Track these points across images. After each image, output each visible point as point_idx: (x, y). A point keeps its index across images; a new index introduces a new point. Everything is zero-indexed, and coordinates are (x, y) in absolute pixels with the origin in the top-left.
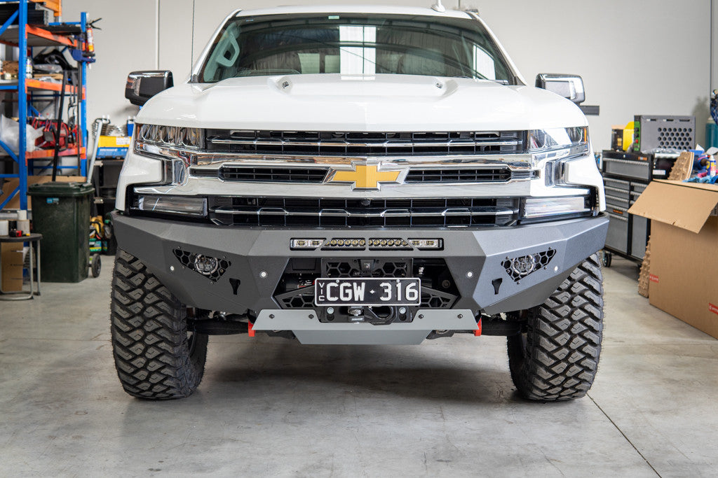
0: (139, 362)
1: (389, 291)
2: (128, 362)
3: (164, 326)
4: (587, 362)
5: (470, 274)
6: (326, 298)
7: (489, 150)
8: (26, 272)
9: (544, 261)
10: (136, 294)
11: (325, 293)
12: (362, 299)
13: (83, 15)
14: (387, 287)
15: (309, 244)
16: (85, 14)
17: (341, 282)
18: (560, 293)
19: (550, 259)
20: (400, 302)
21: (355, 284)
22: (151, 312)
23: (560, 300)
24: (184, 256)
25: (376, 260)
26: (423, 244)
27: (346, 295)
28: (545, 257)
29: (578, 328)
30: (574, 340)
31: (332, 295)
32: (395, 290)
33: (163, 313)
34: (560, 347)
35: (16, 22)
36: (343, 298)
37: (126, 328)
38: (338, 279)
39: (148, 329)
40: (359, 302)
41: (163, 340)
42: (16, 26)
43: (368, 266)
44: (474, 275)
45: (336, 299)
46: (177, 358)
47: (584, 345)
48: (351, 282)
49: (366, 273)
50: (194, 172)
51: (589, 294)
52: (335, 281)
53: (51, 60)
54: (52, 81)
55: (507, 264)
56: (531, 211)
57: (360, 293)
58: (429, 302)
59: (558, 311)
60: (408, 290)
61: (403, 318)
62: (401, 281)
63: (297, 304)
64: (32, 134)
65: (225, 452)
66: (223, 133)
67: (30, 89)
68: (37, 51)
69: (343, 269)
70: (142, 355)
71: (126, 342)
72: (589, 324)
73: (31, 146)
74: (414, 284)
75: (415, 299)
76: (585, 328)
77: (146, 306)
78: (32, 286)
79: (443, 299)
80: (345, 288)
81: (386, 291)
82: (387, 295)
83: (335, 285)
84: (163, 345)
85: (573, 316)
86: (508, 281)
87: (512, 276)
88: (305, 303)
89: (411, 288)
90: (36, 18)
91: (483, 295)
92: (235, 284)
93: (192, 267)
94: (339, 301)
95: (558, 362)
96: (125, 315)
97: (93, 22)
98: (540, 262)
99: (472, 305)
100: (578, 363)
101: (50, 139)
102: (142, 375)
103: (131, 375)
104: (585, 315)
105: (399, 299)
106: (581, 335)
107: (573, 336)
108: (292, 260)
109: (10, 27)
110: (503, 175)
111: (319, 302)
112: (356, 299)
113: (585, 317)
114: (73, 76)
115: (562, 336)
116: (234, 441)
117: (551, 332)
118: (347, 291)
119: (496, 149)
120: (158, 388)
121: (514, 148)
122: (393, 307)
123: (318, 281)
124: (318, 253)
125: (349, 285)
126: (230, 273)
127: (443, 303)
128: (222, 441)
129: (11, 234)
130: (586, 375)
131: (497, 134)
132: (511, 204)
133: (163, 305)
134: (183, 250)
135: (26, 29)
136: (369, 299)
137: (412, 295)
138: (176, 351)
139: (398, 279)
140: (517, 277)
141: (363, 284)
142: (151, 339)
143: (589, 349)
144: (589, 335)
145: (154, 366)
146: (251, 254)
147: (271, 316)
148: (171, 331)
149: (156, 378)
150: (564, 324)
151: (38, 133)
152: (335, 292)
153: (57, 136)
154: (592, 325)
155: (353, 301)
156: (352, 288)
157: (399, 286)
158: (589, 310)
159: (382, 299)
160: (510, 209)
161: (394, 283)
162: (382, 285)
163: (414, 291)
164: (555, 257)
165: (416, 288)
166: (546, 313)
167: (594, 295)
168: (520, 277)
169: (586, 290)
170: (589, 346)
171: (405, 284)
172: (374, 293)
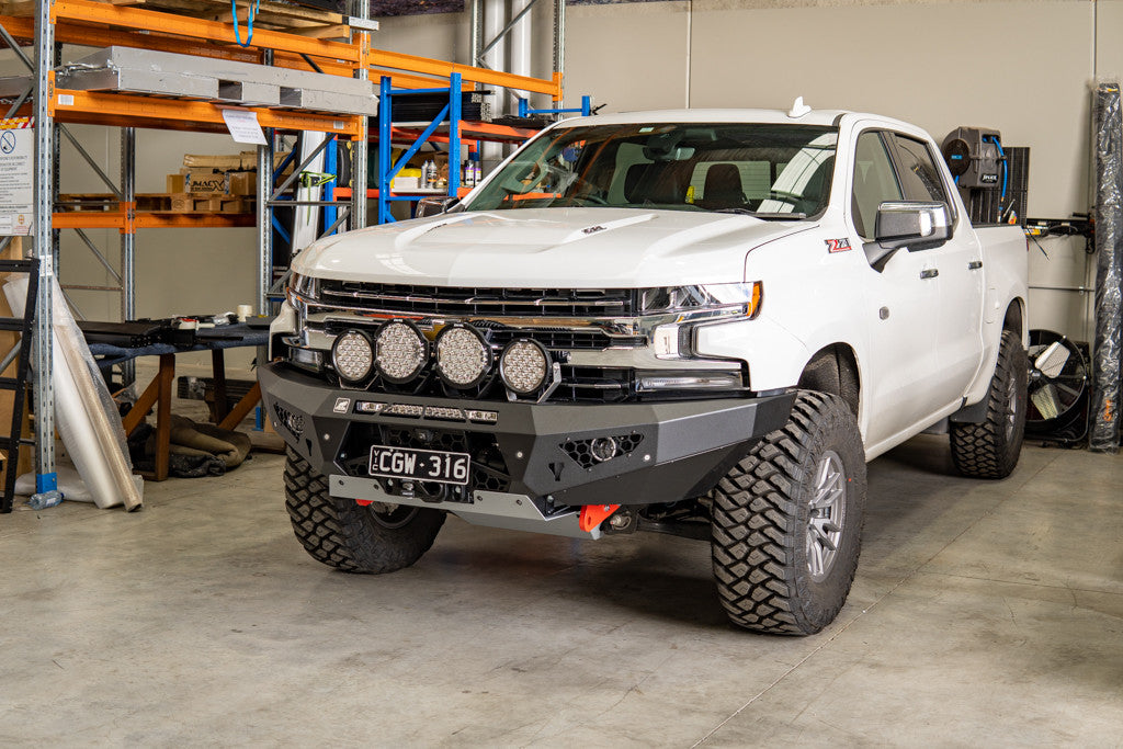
1: (437, 465)
2: (301, 525)
4: (775, 585)
5: (520, 455)
6: (378, 467)
9: (627, 446)
11: (378, 463)
12: (412, 472)
13: (585, 99)
14: (436, 461)
15: (377, 408)
16: (588, 97)
17: (395, 451)
18: (738, 492)
19: (635, 446)
20: (447, 479)
21: (407, 455)
23: (737, 500)
24: (281, 412)
25: (433, 430)
27: (397, 466)
28: (629, 442)
30: (752, 554)
31: (385, 466)
32: (443, 466)
36: (395, 470)
38: (392, 448)
40: (409, 475)
43: (423, 436)
44: (524, 456)
45: (388, 469)
47: (766, 562)
48: (404, 452)
49: (418, 444)
51: (774, 497)
52: (388, 450)
55: (569, 447)
57: (410, 465)
58: (486, 483)
59: (733, 514)
60: (457, 467)
61: (459, 499)
62: (451, 456)
69: (404, 436)
72: (770, 535)
74: (463, 461)
75: (462, 477)
76: (764, 540)
79: (500, 480)
80: (398, 458)
81: (435, 465)
82: (434, 470)
83: (389, 454)
85: (750, 524)
86: (573, 466)
87: (579, 461)
89: (460, 464)
91: (537, 480)
92: (309, 444)
93: (286, 424)
94: (391, 472)
95: (739, 580)
98: (621, 448)
100: (763, 585)
103: (307, 540)
104: (766, 523)
105: (447, 475)
106: (760, 548)
107: (751, 549)
108: (354, 424)
111: (373, 472)
112: (407, 472)
113: (766, 526)
115: (737, 547)
118: (399, 462)
122: (444, 484)
123: (374, 448)
124: (377, 418)
125: (401, 455)
127: (500, 485)
131: (603, 292)
135: (462, 126)
136: (418, 472)
137: (460, 472)
139: (448, 454)
140: (587, 464)
141: (414, 456)
143: (772, 568)
144: (771, 549)
145: (322, 531)
146: (323, 414)
147: (340, 482)
150: (740, 532)
152: (388, 462)
154: (774, 537)
155: (403, 473)
156: (403, 459)
157: (448, 461)
158: (771, 517)
159: (431, 473)
160: (619, 381)
161: (443, 458)
162: (432, 458)
163: (463, 468)
164: (643, 443)
165: (465, 464)
166: (720, 515)
167: (781, 499)
168: (591, 462)
169: (771, 491)
170: (771, 564)
171: (454, 459)
172: (424, 467)
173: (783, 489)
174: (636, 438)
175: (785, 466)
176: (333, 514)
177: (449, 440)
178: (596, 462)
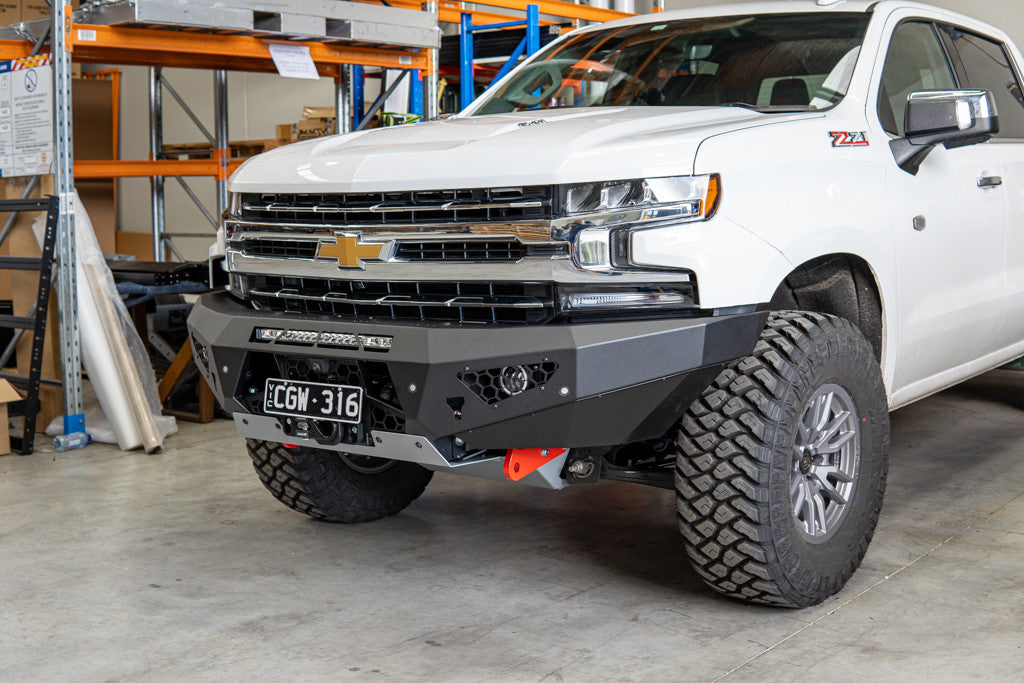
1: (329, 401)
5: (413, 388)
6: (273, 404)
9: (539, 377)
11: (273, 399)
12: (305, 409)
14: (328, 396)
17: (289, 385)
18: (703, 434)
19: (549, 376)
20: (339, 417)
21: (300, 389)
25: (332, 360)
27: (291, 402)
30: (719, 510)
31: (279, 402)
32: (336, 401)
36: (289, 407)
38: (286, 382)
40: (302, 412)
43: (317, 367)
44: (418, 389)
45: (281, 406)
48: (297, 386)
49: (314, 376)
51: (744, 440)
52: (282, 384)
55: (470, 379)
57: (302, 400)
58: (383, 421)
59: (696, 460)
60: (349, 403)
62: (343, 389)
69: (301, 368)
74: (355, 395)
75: (353, 414)
79: (397, 419)
80: (292, 393)
81: (327, 401)
82: (327, 407)
83: (283, 388)
85: (716, 473)
86: (474, 402)
87: (482, 395)
89: (353, 400)
91: (434, 418)
94: (285, 409)
98: (532, 379)
100: (734, 547)
105: (339, 413)
108: (252, 355)
111: (268, 409)
112: (300, 409)
113: (734, 476)
118: (292, 397)
122: (337, 422)
123: (270, 382)
124: (271, 347)
125: (294, 389)
127: (398, 425)
131: (521, 191)
132: (542, 293)
136: (313, 409)
137: (352, 409)
139: (340, 387)
140: (493, 399)
141: (307, 390)
143: (743, 527)
144: (741, 504)
146: (215, 342)
147: (245, 422)
150: (704, 483)
152: (282, 397)
155: (296, 410)
156: (296, 393)
157: (340, 395)
159: (323, 410)
160: (541, 299)
161: (335, 392)
162: (325, 393)
163: (354, 404)
164: (558, 373)
165: (356, 400)
166: (683, 462)
168: (496, 397)
169: (740, 433)
170: (741, 522)
171: (346, 393)
172: (316, 402)
173: (755, 430)
174: (549, 367)
175: (758, 403)
176: (289, 457)
177: (345, 371)
178: (504, 396)
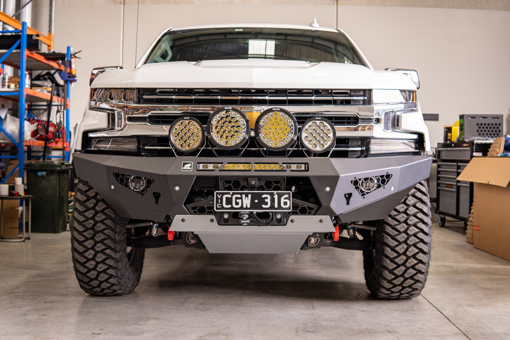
0: (91, 264)
1: (268, 201)
2: (83, 264)
3: (109, 237)
4: (420, 267)
5: (328, 189)
6: (222, 205)
7: (342, 103)
8: (21, 224)
9: (383, 182)
10: (89, 214)
11: (222, 202)
12: (249, 206)
13: (68, 48)
14: (267, 198)
15: (211, 167)
16: (70, 47)
17: (234, 194)
18: (398, 215)
19: (388, 181)
20: (276, 209)
21: (244, 196)
22: (100, 226)
23: (399, 219)
24: (121, 177)
25: (259, 178)
26: (294, 167)
27: (237, 203)
28: (384, 179)
29: (412, 240)
30: (410, 250)
31: (227, 204)
32: (273, 200)
33: (110, 228)
34: (399, 255)
35: (19, 47)
36: (234, 206)
37: (81, 239)
38: (231, 192)
39: (97, 239)
40: (247, 208)
41: (109, 247)
42: (18, 51)
43: (253, 183)
44: (331, 189)
45: (230, 206)
46: (118, 262)
47: (417, 253)
48: (241, 194)
49: (253, 188)
50: (130, 119)
51: (420, 215)
52: (229, 193)
53: (45, 79)
54: (44, 92)
55: (355, 183)
56: (374, 148)
57: (247, 202)
58: (298, 210)
59: (397, 227)
60: (283, 200)
61: (280, 222)
62: (278, 193)
63: (201, 211)
64: (29, 128)
65: (150, 325)
66: (152, 91)
67: (28, 96)
68: (36, 73)
69: (237, 184)
70: (93, 259)
71: (81, 249)
72: (420, 237)
73: (28, 135)
74: (287, 196)
75: (287, 206)
76: (417, 240)
77: (96, 223)
78: (25, 235)
79: (308, 208)
80: (237, 198)
81: (266, 200)
82: (266, 204)
83: (229, 196)
84: (108, 251)
85: (408, 232)
86: (356, 195)
87: (359, 192)
88: (207, 210)
89: (284, 199)
90: (33, 44)
91: (338, 205)
92: (157, 196)
93: (127, 186)
94: (232, 208)
95: (398, 266)
96: (81, 229)
97: (76, 53)
98: (380, 183)
99: (330, 212)
100: (413, 267)
101: (42, 133)
102: (93, 274)
103: (85, 274)
104: (418, 230)
105: (276, 206)
106: (415, 245)
107: (409, 246)
108: (199, 178)
109: (14, 51)
110: (353, 120)
111: (217, 209)
112: (245, 206)
113: (418, 232)
114: (60, 91)
115: (401, 246)
116: (156, 319)
117: (393, 243)
118: (238, 201)
119: (348, 102)
120: (105, 285)
121: (361, 102)
122: (272, 212)
123: (217, 193)
124: (217, 173)
125: (239, 196)
126: (153, 188)
127: (308, 211)
128: (149, 319)
129: (11, 194)
130: (419, 277)
131: (349, 92)
132: (359, 143)
133: (108, 222)
134: (120, 173)
135: (26, 53)
136: (253, 205)
137: (285, 203)
138: (118, 256)
139: (275, 192)
140: (363, 194)
141: (250, 196)
142: (100, 247)
143: (421, 256)
144: (421, 245)
145: (101, 267)
146: (169, 173)
147: (183, 220)
148: (114, 241)
149: (103, 277)
150: (402, 237)
151: (34, 127)
152: (229, 201)
153: (47, 131)
154: (423, 238)
155: (242, 208)
156: (241, 198)
157: (276, 197)
158: (420, 227)
159: (264, 206)
161: (272, 195)
162: (263, 196)
163: (287, 201)
164: (391, 179)
165: (288, 198)
167: (424, 216)
168: (365, 192)
169: (418, 212)
170: (421, 254)
171: (280, 196)
172: (258, 202)
174: (388, 176)
